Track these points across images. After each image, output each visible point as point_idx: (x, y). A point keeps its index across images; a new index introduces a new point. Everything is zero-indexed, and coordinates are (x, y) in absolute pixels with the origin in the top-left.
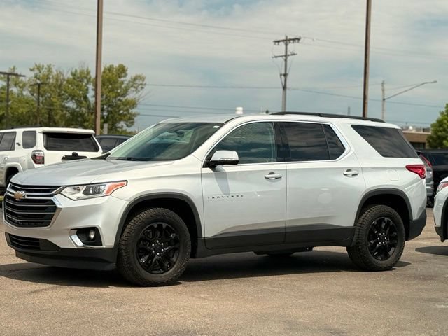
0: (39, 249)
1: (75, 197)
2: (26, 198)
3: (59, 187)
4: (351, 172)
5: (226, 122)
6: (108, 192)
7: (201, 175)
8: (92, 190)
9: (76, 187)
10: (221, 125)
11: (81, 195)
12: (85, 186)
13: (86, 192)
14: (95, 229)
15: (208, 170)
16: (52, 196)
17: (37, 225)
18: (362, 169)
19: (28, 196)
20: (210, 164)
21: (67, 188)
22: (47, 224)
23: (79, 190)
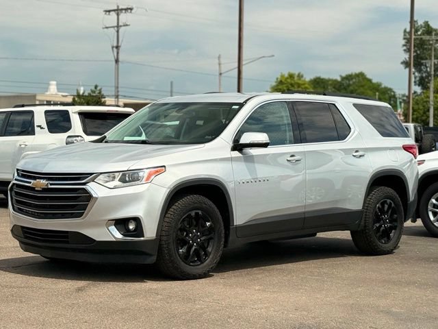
0: (68, 242)
1: (111, 184)
2: (50, 186)
3: (91, 174)
4: (358, 153)
5: (246, 102)
6: (148, 179)
7: (231, 159)
8: (129, 177)
9: (111, 175)
10: (241, 105)
11: (116, 183)
12: (121, 173)
13: (123, 180)
14: (137, 220)
15: (236, 154)
16: (84, 184)
17: (63, 216)
18: (367, 150)
19: (51, 184)
20: (238, 146)
21: (101, 176)
22: (80, 215)
23: (114, 177)
